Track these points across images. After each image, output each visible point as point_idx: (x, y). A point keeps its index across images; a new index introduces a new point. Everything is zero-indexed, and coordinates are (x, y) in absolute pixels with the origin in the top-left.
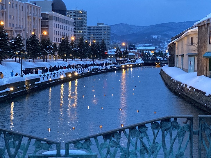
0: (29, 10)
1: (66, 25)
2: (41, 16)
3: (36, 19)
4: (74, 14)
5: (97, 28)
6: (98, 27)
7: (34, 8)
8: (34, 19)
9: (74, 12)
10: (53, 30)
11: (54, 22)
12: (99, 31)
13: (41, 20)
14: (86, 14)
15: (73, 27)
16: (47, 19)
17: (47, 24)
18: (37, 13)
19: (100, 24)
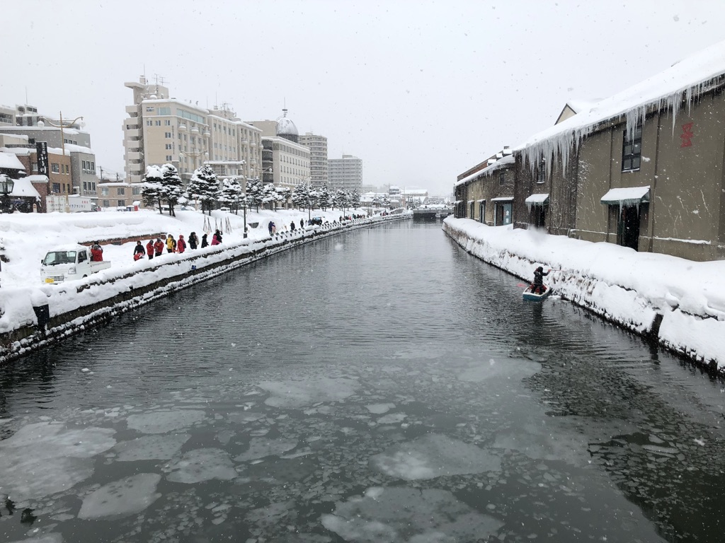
0: (243, 135)
2: (261, 143)
3: (254, 149)
4: (309, 142)
5: (342, 163)
6: (343, 161)
7: (250, 132)
8: (252, 148)
9: (308, 139)
10: (280, 165)
11: (280, 153)
13: (261, 150)
14: (326, 141)
15: (309, 161)
16: (271, 148)
17: (270, 157)
18: (256, 139)
19: (347, 156)
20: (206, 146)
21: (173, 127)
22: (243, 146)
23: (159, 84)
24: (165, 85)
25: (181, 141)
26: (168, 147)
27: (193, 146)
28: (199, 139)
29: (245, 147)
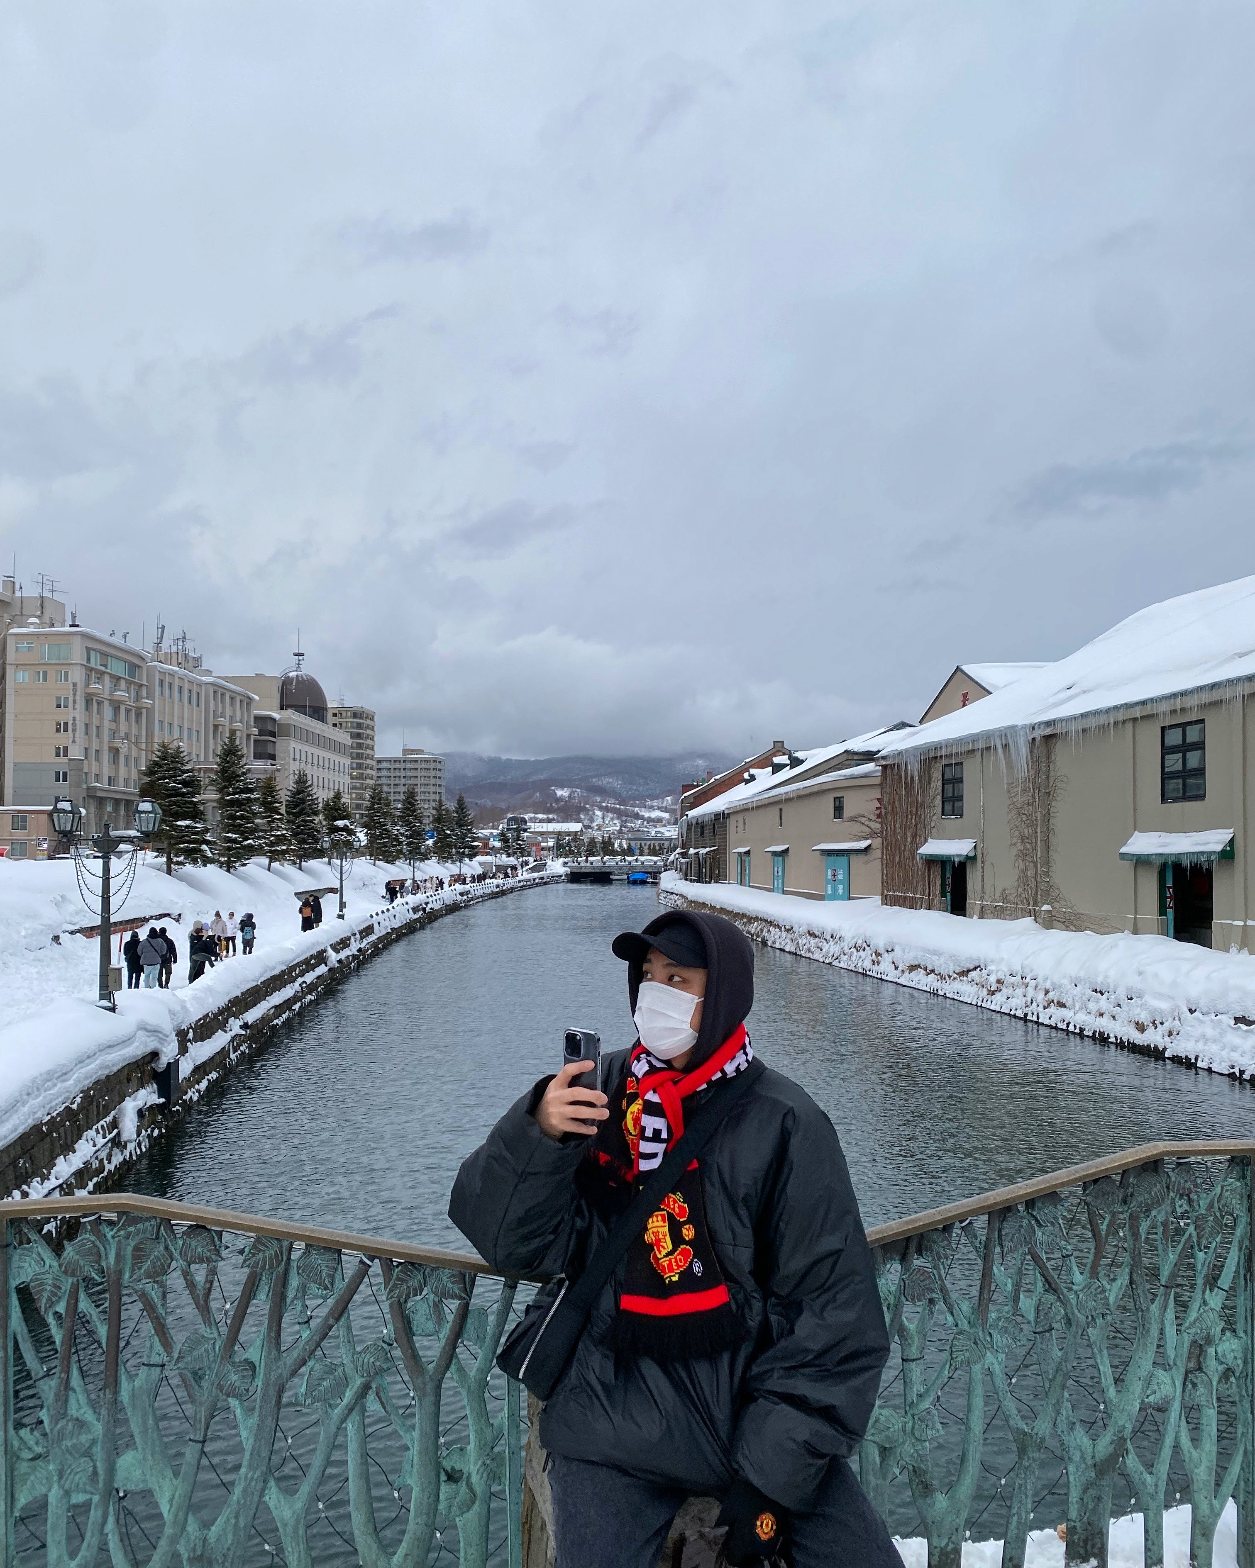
0: (216, 705)
1: (328, 755)
2: (252, 723)
4: (336, 720)
5: (402, 765)
6: (404, 761)
7: (232, 698)
9: (335, 715)
11: (293, 744)
12: (409, 774)
13: (252, 737)
14: (372, 719)
15: (347, 761)
16: (273, 734)
17: (270, 751)
18: (242, 714)
19: (413, 751)
20: (140, 729)
21: (75, 685)
22: (216, 727)
23: (46, 594)
24: (57, 597)
25: (90, 716)
26: (62, 727)
27: (113, 726)
28: (128, 711)
29: (220, 728)
